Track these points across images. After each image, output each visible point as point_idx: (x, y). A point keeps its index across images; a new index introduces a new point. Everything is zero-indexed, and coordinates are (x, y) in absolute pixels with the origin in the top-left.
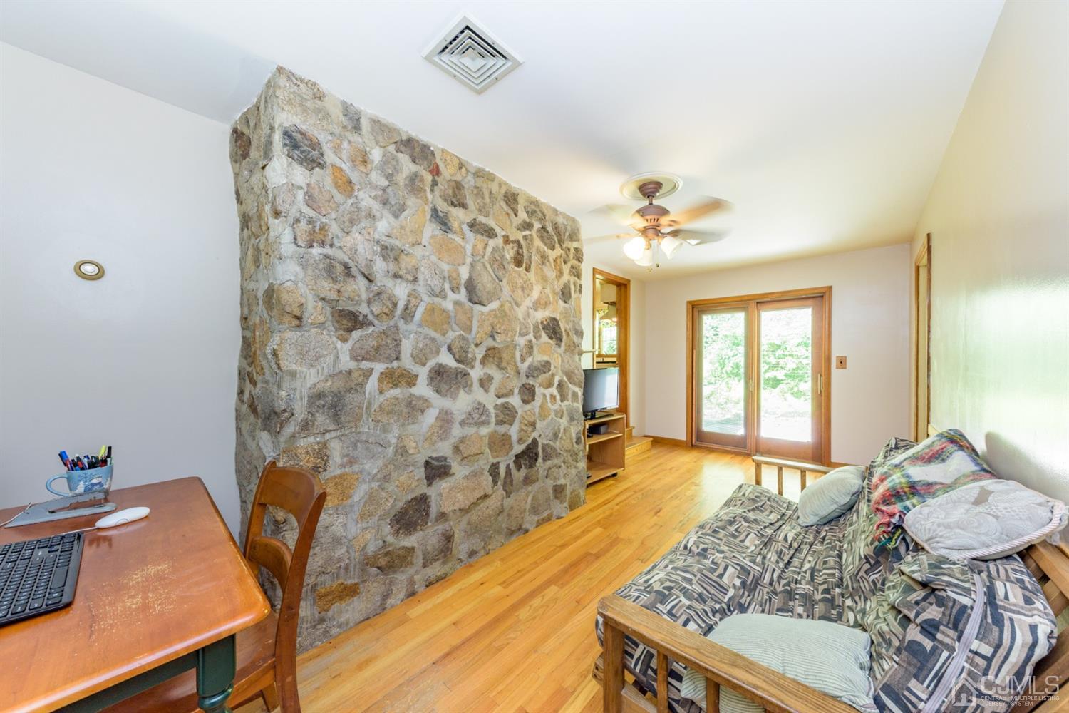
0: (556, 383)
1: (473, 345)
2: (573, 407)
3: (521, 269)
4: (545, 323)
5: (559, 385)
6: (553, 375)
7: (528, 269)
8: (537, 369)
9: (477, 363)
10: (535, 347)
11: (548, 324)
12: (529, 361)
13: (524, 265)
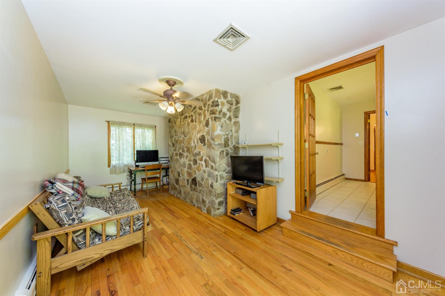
0: (204, 159)
1: (185, 147)
2: (211, 171)
3: (194, 123)
4: (200, 138)
5: (205, 160)
6: (202, 157)
7: (196, 122)
8: (197, 154)
9: (186, 152)
10: (197, 147)
11: (201, 138)
12: (195, 151)
13: (194, 121)
